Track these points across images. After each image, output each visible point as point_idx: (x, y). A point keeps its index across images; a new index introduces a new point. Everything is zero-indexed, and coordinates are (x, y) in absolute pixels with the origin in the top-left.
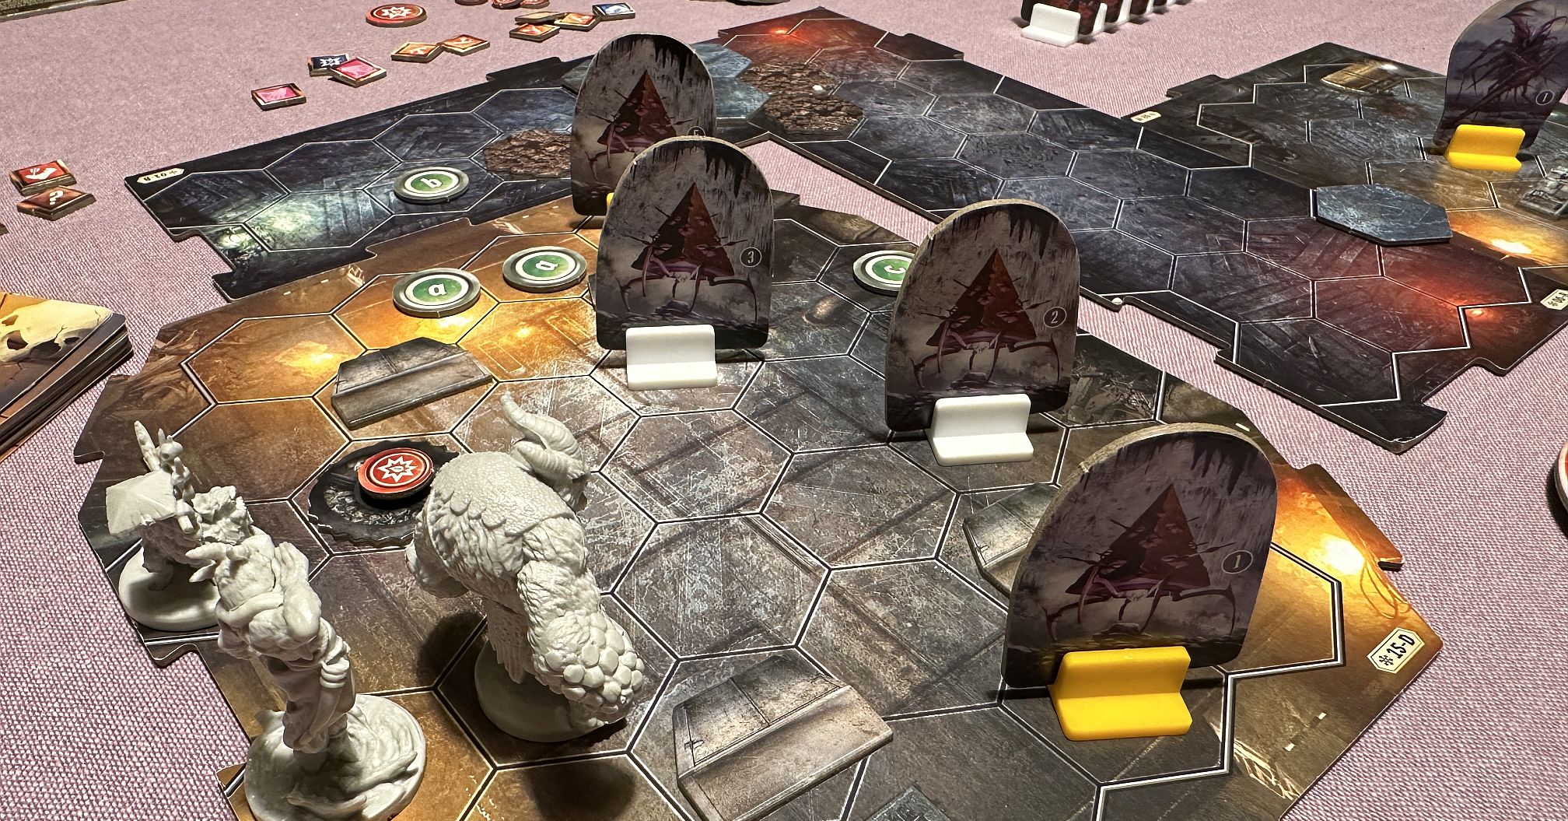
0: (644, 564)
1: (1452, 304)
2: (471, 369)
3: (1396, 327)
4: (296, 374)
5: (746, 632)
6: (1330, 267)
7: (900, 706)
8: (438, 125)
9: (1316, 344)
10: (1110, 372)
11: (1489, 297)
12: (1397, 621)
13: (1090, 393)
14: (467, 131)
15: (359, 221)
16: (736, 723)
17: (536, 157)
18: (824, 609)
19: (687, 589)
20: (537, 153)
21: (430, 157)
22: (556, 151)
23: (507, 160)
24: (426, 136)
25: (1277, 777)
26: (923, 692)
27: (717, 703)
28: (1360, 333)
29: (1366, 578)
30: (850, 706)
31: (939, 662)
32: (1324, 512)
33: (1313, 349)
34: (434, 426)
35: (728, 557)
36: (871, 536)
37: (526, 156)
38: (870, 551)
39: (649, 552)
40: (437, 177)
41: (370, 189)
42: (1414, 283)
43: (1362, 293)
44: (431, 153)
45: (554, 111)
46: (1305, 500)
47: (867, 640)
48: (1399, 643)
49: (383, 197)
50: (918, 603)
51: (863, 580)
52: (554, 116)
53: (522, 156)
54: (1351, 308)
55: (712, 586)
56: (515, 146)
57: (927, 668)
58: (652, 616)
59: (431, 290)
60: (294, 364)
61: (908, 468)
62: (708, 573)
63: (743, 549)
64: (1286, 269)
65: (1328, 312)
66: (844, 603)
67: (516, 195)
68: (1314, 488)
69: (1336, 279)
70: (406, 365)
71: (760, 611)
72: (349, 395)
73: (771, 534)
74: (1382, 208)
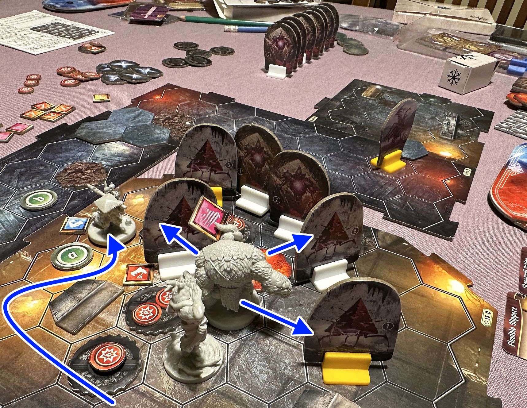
0: (233, 365)
1: (441, 180)
2: (114, 289)
3: (429, 193)
4: (24, 316)
5: (287, 382)
6: (400, 172)
8: (25, 167)
9: (410, 205)
11: (449, 175)
12: (482, 306)
14: (41, 168)
15: (11, 226)
17: (83, 177)
19: (255, 371)
20: (83, 175)
21: (30, 185)
22: (91, 172)
23: (70, 181)
24: (21, 174)
25: (479, 378)
28: (421, 197)
29: (467, 293)
30: (342, 402)
32: (444, 271)
33: (411, 207)
34: (108, 326)
37: (78, 177)
39: (232, 359)
40: (41, 195)
41: (8, 208)
42: (427, 174)
44: (29, 182)
45: (79, 151)
46: (437, 268)
48: (487, 315)
49: (17, 210)
52: (79, 154)
53: (76, 178)
55: (264, 366)
56: (70, 173)
58: (248, 388)
59: (70, 255)
60: (20, 311)
62: (259, 361)
63: (267, 346)
64: (388, 176)
65: (408, 191)
67: (82, 198)
68: (437, 263)
69: (404, 177)
70: (83, 296)
71: (287, 371)
72: (64, 319)
73: (274, 335)
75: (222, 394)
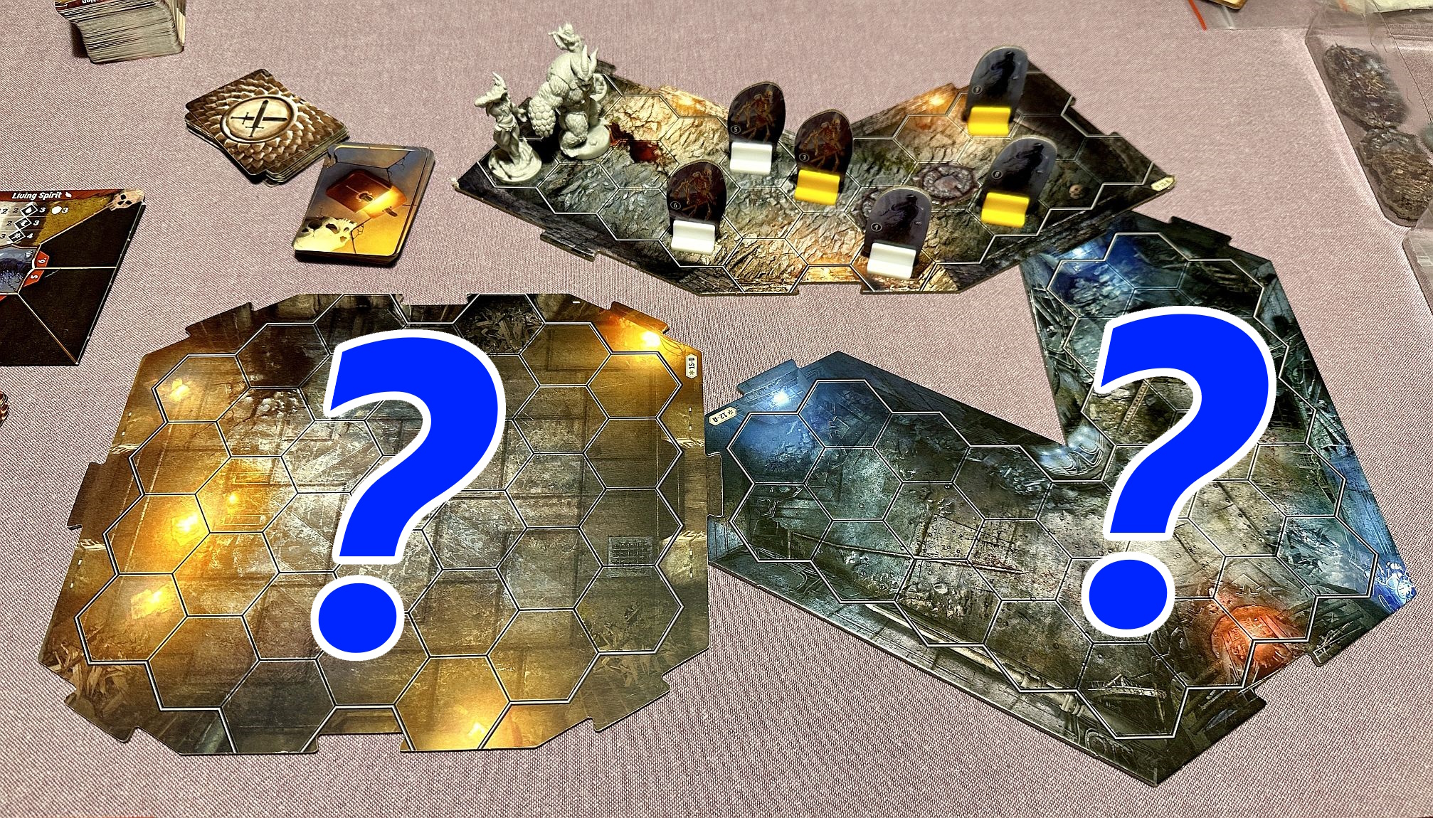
0: (439, 549)
4: (160, 614)
5: (506, 538)
7: (579, 517)
12: (684, 355)
13: (510, 329)
18: (520, 507)
19: (467, 543)
26: (580, 505)
29: (663, 343)
31: (575, 491)
32: (632, 324)
35: (464, 518)
36: (503, 465)
38: (510, 471)
39: (434, 543)
46: (623, 323)
47: (546, 505)
48: (690, 363)
50: (547, 476)
51: (519, 484)
55: (474, 534)
57: (574, 497)
58: (468, 563)
62: (465, 531)
66: (524, 498)
68: (622, 315)
71: (501, 527)
73: (468, 495)
75: (443, 582)
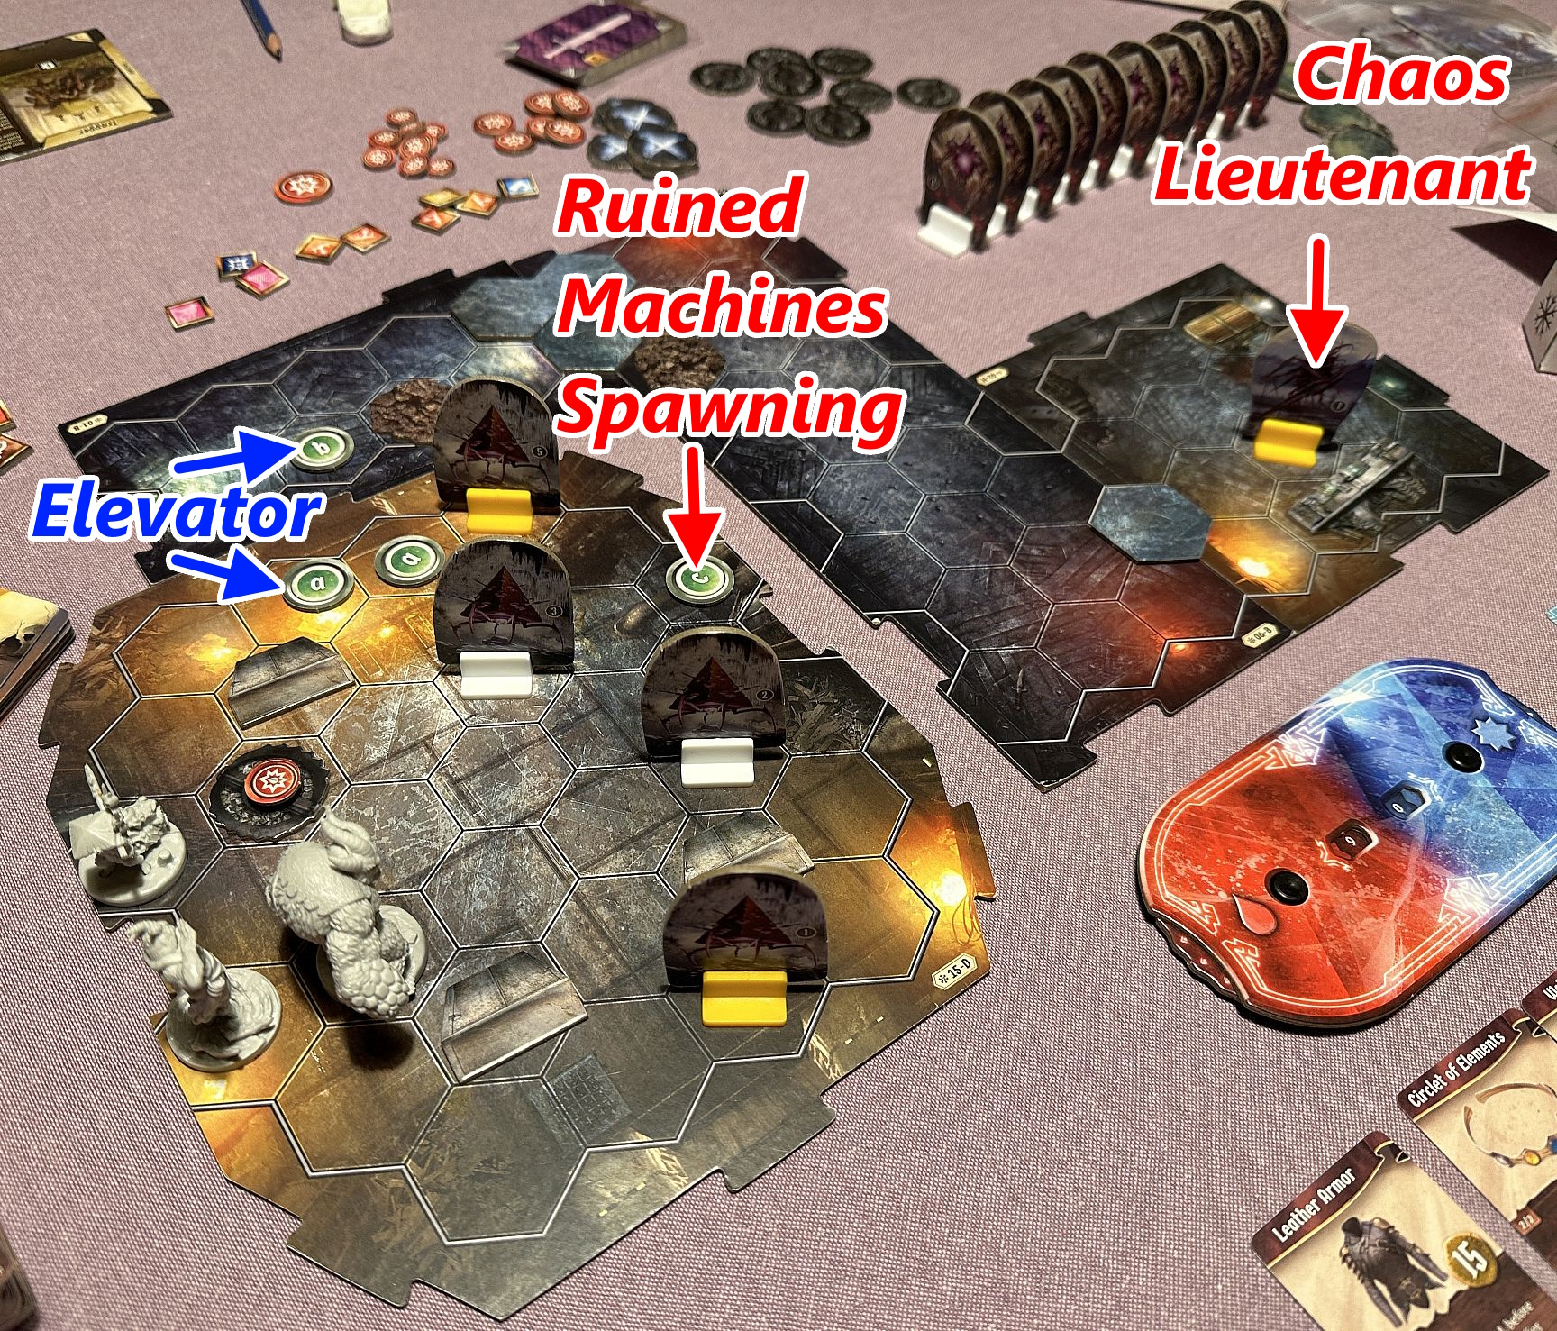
0: (448, 867)
1: (1163, 636)
2: (339, 674)
3: (1101, 663)
4: (202, 669)
5: (509, 928)
6: (1075, 586)
7: (600, 993)
8: (332, 365)
9: (1024, 677)
10: (843, 700)
11: (1200, 629)
12: (965, 948)
13: (821, 720)
14: (358, 375)
16: (486, 1003)
17: (416, 418)
18: (567, 912)
19: (475, 889)
20: (417, 413)
21: (324, 409)
23: (390, 420)
24: (320, 380)
25: (831, 1063)
26: (618, 983)
27: (476, 987)
29: (961, 909)
30: (563, 994)
31: (636, 960)
32: (953, 851)
33: (1019, 683)
34: (307, 730)
35: (509, 863)
36: (616, 850)
37: (407, 416)
38: (611, 864)
40: (326, 441)
42: (1141, 611)
43: (1089, 621)
44: (323, 403)
45: (440, 350)
46: (946, 837)
47: (590, 940)
48: (960, 965)
50: (634, 910)
51: (600, 887)
52: (439, 357)
53: (404, 416)
54: (1071, 639)
55: (493, 888)
56: (398, 402)
57: (626, 964)
58: (446, 911)
59: (313, 581)
60: (200, 658)
61: (659, 789)
62: (492, 876)
63: (521, 858)
64: (1037, 588)
65: (1051, 640)
66: (583, 908)
67: (396, 463)
68: (957, 825)
69: (1075, 602)
70: (289, 667)
72: (242, 696)
73: (544, 844)
74: (1156, 517)
